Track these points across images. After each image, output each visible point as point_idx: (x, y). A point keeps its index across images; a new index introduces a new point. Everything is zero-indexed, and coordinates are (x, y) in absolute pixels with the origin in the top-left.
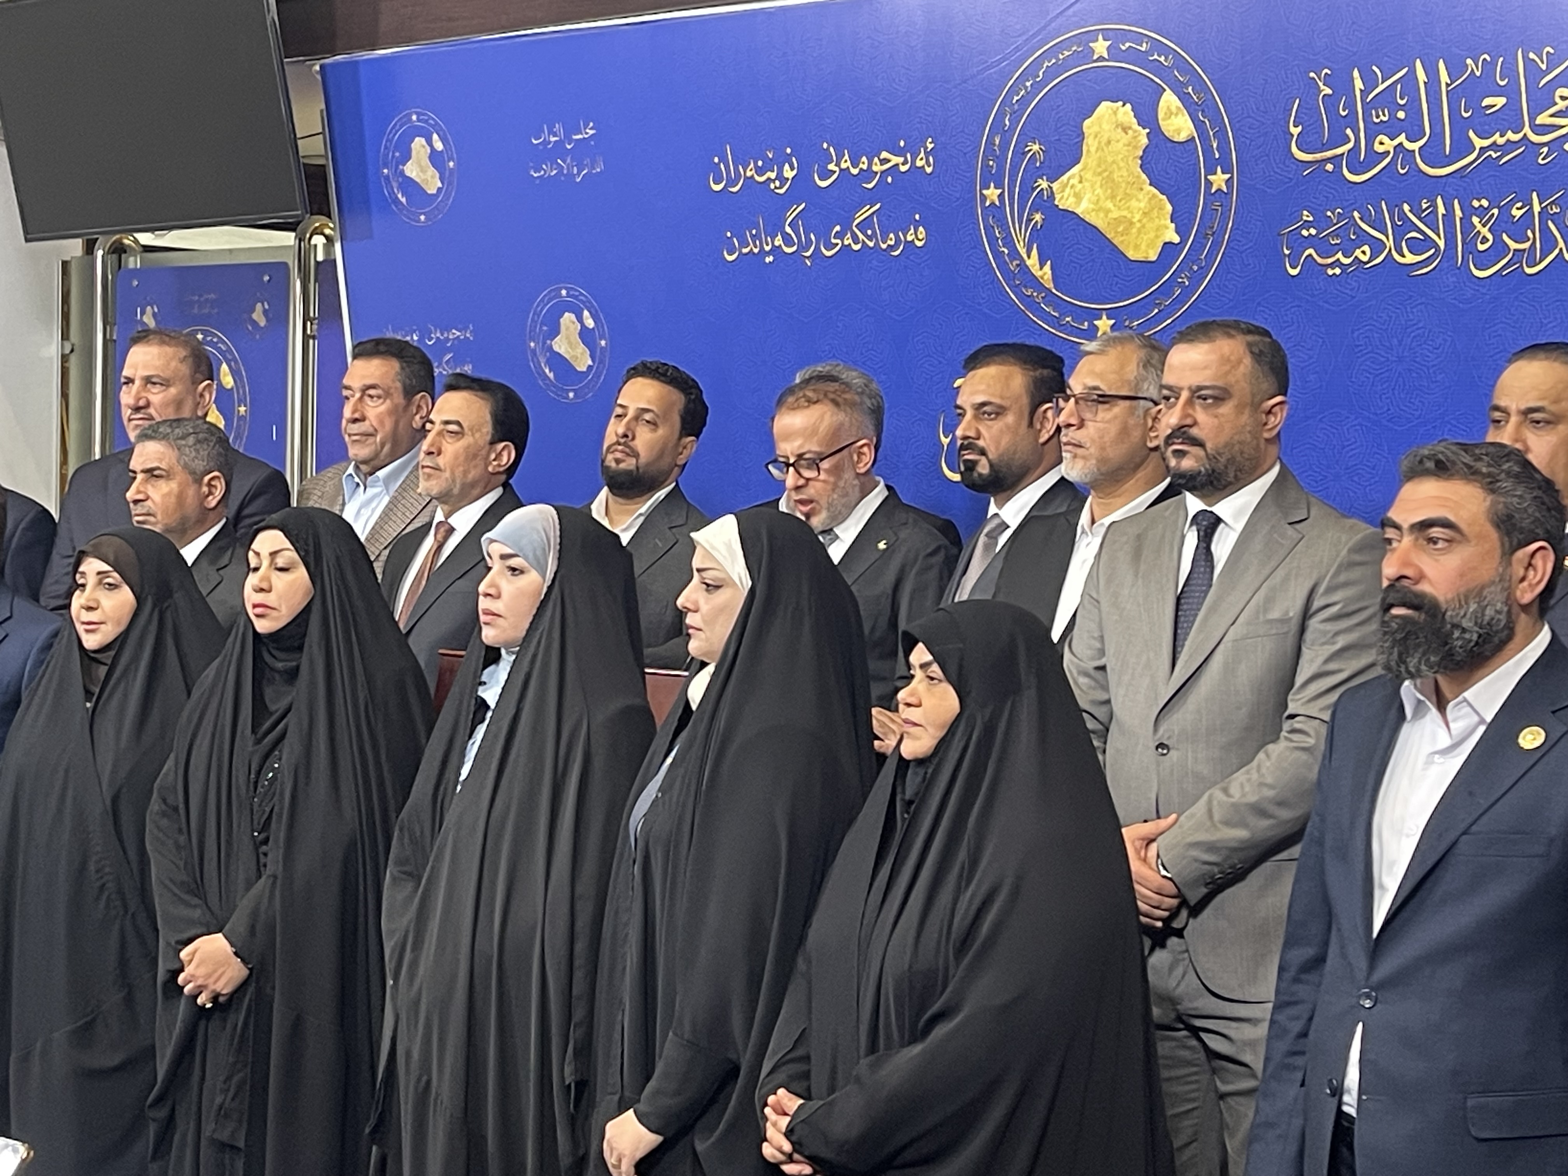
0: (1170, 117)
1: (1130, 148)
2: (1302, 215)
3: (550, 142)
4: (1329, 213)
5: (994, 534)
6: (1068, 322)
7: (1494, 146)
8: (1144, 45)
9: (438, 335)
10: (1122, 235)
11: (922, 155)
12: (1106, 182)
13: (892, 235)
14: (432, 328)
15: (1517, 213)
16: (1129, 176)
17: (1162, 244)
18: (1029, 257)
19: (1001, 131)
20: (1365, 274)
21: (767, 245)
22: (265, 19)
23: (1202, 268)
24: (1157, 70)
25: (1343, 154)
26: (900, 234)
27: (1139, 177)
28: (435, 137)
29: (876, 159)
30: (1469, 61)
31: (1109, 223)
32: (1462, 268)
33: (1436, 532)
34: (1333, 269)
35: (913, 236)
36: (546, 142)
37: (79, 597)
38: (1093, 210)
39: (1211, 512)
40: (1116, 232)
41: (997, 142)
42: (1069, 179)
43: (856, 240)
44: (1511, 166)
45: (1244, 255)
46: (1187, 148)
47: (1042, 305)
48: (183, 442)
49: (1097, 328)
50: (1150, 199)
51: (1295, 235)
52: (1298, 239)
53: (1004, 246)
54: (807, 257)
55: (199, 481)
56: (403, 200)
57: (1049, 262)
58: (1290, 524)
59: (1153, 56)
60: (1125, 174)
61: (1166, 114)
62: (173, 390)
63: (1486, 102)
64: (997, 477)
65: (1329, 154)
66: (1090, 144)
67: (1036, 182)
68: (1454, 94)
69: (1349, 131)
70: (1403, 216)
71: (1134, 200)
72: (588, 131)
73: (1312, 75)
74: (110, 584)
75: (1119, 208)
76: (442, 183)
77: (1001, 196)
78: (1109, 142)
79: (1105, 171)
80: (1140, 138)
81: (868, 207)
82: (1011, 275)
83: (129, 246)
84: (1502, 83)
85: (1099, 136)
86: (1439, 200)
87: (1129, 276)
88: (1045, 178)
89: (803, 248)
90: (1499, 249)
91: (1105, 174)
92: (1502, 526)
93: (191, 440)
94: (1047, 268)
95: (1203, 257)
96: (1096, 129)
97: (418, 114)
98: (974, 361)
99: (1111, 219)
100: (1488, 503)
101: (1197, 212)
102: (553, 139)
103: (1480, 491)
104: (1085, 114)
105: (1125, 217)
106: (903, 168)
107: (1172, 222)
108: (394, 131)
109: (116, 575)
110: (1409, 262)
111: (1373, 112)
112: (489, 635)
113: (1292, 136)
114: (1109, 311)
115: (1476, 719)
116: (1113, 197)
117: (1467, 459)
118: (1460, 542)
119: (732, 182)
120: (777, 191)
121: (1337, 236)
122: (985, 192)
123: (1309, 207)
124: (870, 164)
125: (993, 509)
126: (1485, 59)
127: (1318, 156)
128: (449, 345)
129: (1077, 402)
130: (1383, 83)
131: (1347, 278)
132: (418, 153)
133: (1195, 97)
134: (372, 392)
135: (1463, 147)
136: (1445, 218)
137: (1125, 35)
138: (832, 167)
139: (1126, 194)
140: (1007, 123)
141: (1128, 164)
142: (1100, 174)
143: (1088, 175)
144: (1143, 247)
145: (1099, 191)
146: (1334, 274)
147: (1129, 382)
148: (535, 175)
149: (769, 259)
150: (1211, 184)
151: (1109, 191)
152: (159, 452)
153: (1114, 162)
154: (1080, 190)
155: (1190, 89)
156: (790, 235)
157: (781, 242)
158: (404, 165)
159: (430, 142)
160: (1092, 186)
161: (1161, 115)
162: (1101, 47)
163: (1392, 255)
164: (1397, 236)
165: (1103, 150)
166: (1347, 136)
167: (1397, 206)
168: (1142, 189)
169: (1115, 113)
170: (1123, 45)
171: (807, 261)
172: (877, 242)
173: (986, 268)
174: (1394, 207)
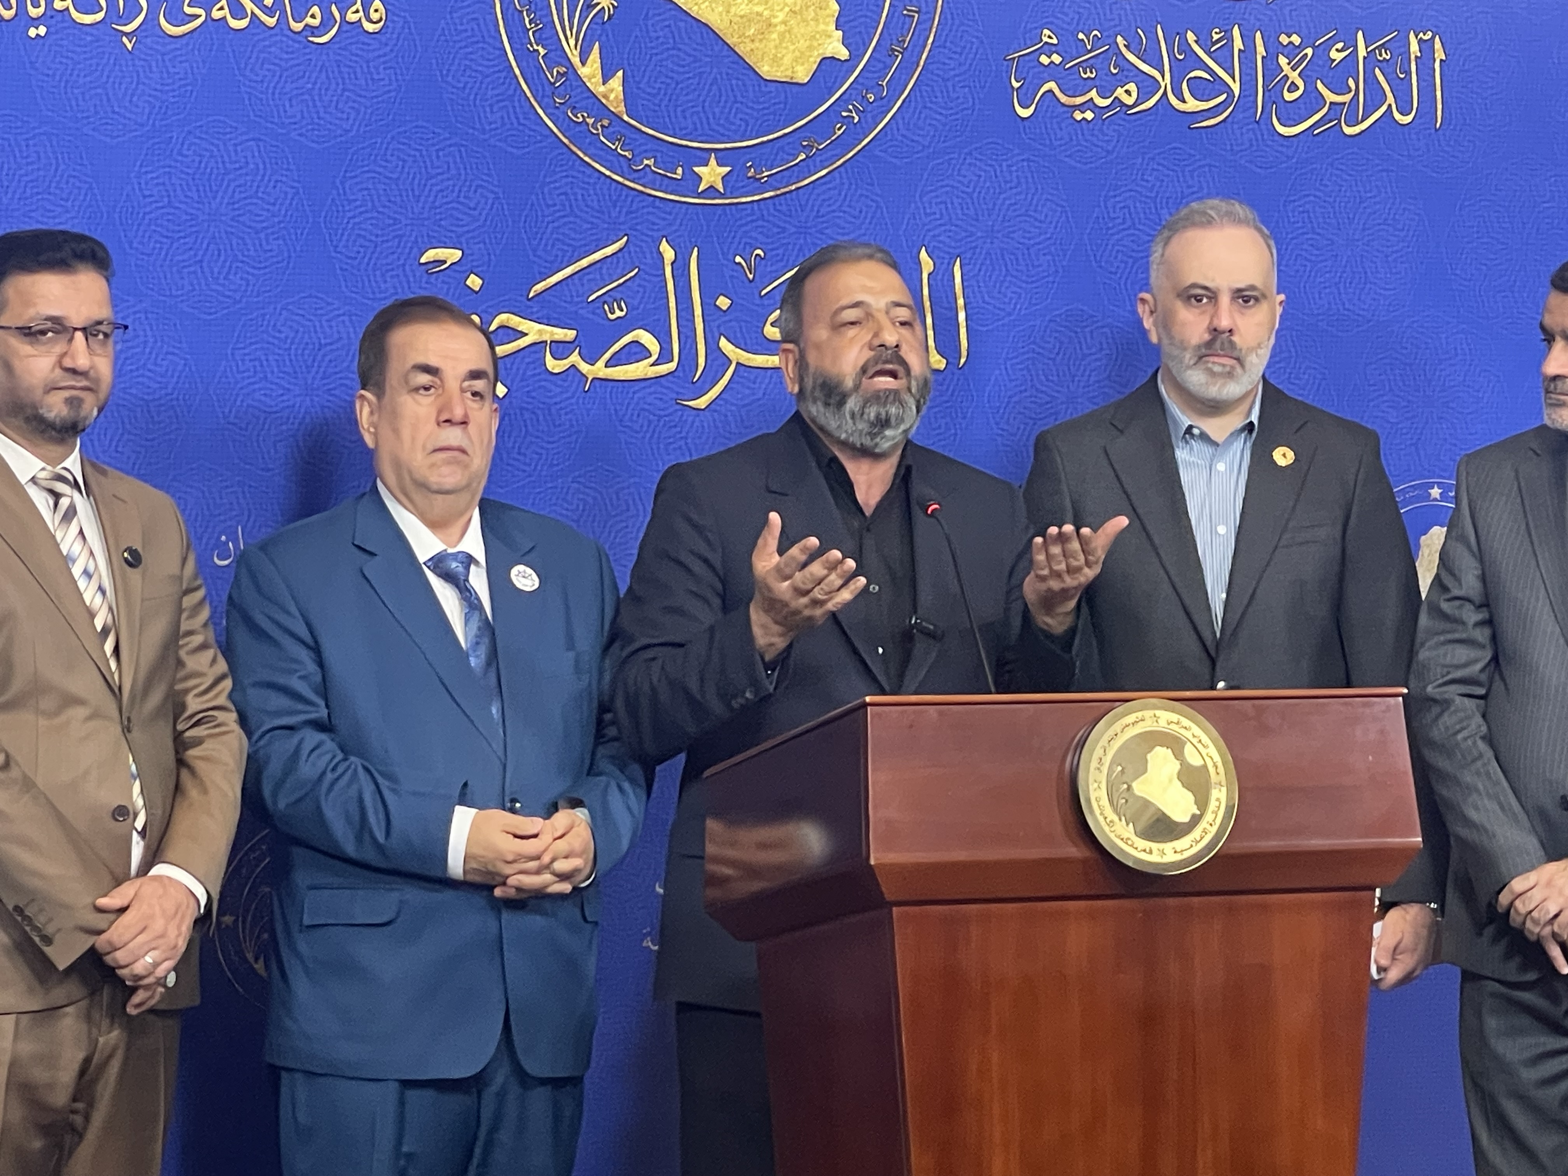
2: (1041, 34)
4: (1081, 36)
6: (647, 165)
10: (753, 41)
13: (315, 9)
15: (1337, 56)
17: (818, 60)
18: (583, 63)
20: (1129, 122)
21: (35, 6)
23: (882, 99)
26: (334, 8)
32: (1262, 122)
34: (1083, 112)
35: (361, 13)
43: (238, 11)
45: (950, 84)
47: (602, 138)
49: (701, 178)
51: (1029, 61)
52: (1034, 67)
54: (126, 34)
57: (620, 73)
70: (1186, 47)
86: (1236, 31)
87: (759, 103)
89: (121, 17)
90: (1312, 101)
94: (616, 83)
99: (735, 15)
110: (1190, 110)
114: (720, 154)
121: (1092, 67)
123: (1052, 23)
131: (1103, 125)
136: (1242, 55)
144: (787, 61)
146: (1084, 119)
149: (39, 32)
157: (68, 3)
163: (1168, 99)
164: (1176, 75)
167: (1178, 33)
171: (125, 39)
172: (283, 20)
173: (504, 74)
174: (1175, 34)
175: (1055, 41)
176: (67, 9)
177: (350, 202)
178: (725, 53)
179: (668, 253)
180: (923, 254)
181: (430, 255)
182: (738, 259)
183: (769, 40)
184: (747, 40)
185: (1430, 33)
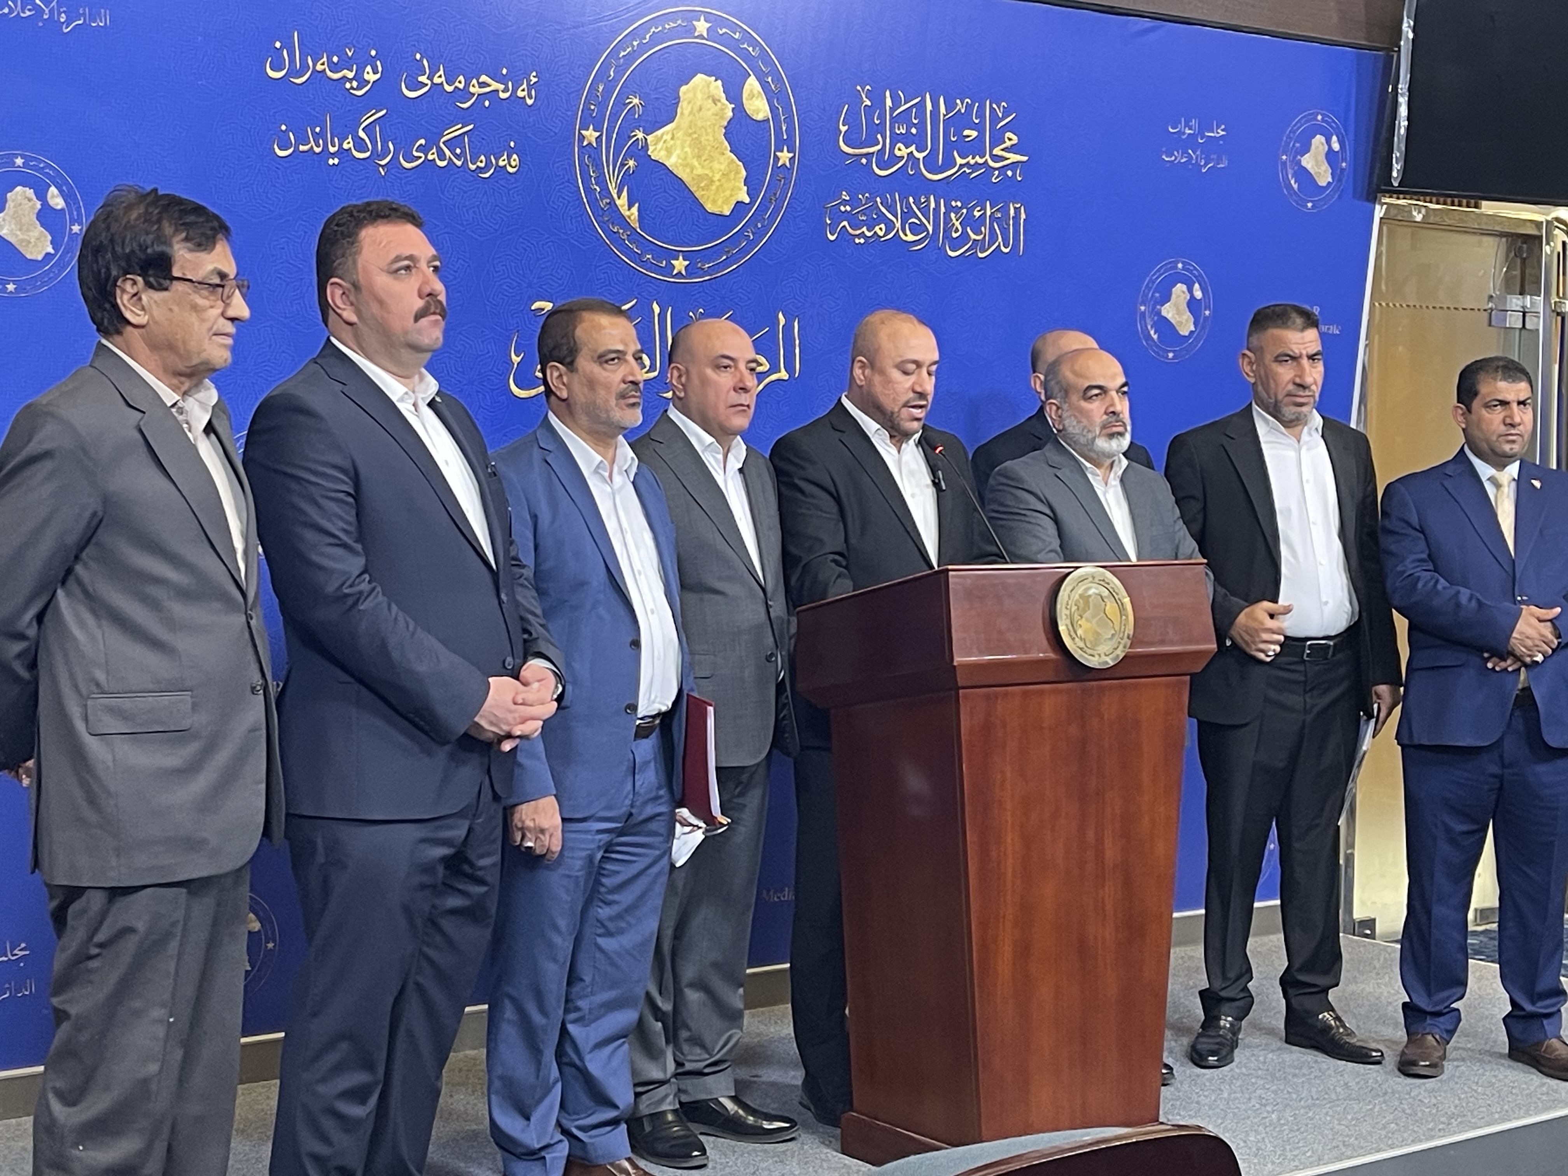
1: (717, 117)
2: (842, 194)
4: (860, 196)
7: (968, 164)
10: (703, 190)
11: (525, 86)
13: (483, 158)
15: (977, 214)
18: (619, 198)
19: (605, 80)
20: (880, 245)
21: (333, 146)
24: (747, 57)
25: (873, 153)
26: (492, 157)
27: (722, 143)
29: (474, 81)
30: (958, 101)
31: (693, 179)
32: (941, 248)
34: (859, 239)
35: (506, 162)
38: (681, 165)
41: (601, 88)
42: (662, 135)
43: (442, 156)
44: (976, 180)
49: (674, 267)
50: (729, 164)
52: (837, 212)
54: (382, 166)
57: (637, 205)
59: (743, 44)
60: (711, 139)
63: (966, 132)
65: (864, 151)
66: (684, 108)
67: (632, 132)
68: (947, 123)
69: (879, 136)
70: (908, 206)
73: (859, 88)
75: (703, 167)
78: (700, 109)
79: (695, 132)
80: (726, 111)
81: (460, 126)
84: (977, 121)
86: (932, 197)
89: (379, 156)
90: (965, 237)
91: (695, 136)
94: (635, 210)
96: (691, 95)
106: (503, 96)
110: (909, 240)
111: (897, 125)
113: (841, 132)
116: (699, 157)
119: (295, 73)
120: (352, 91)
121: (865, 214)
122: (583, 132)
123: (847, 189)
124: (467, 85)
126: (967, 102)
127: (857, 151)
130: (904, 105)
131: (868, 246)
133: (773, 86)
135: (949, 162)
136: (934, 211)
137: (724, 22)
138: (423, 79)
140: (612, 73)
141: (714, 130)
142: (690, 135)
143: (679, 134)
144: (720, 202)
145: (687, 149)
146: (860, 242)
149: (334, 161)
150: (779, 159)
151: (696, 151)
153: (702, 127)
154: (671, 146)
155: (770, 79)
156: (363, 140)
157: (351, 145)
161: (745, 96)
162: (702, 26)
163: (899, 233)
164: (903, 220)
165: (694, 115)
166: (878, 140)
168: (723, 154)
169: (708, 85)
171: (381, 169)
172: (465, 162)
173: (577, 202)
174: (904, 198)
175: (848, 198)
176: (350, 149)
177: (497, 272)
179: (656, 309)
180: (781, 316)
181: (537, 305)
182: (691, 314)
185: (1018, 205)
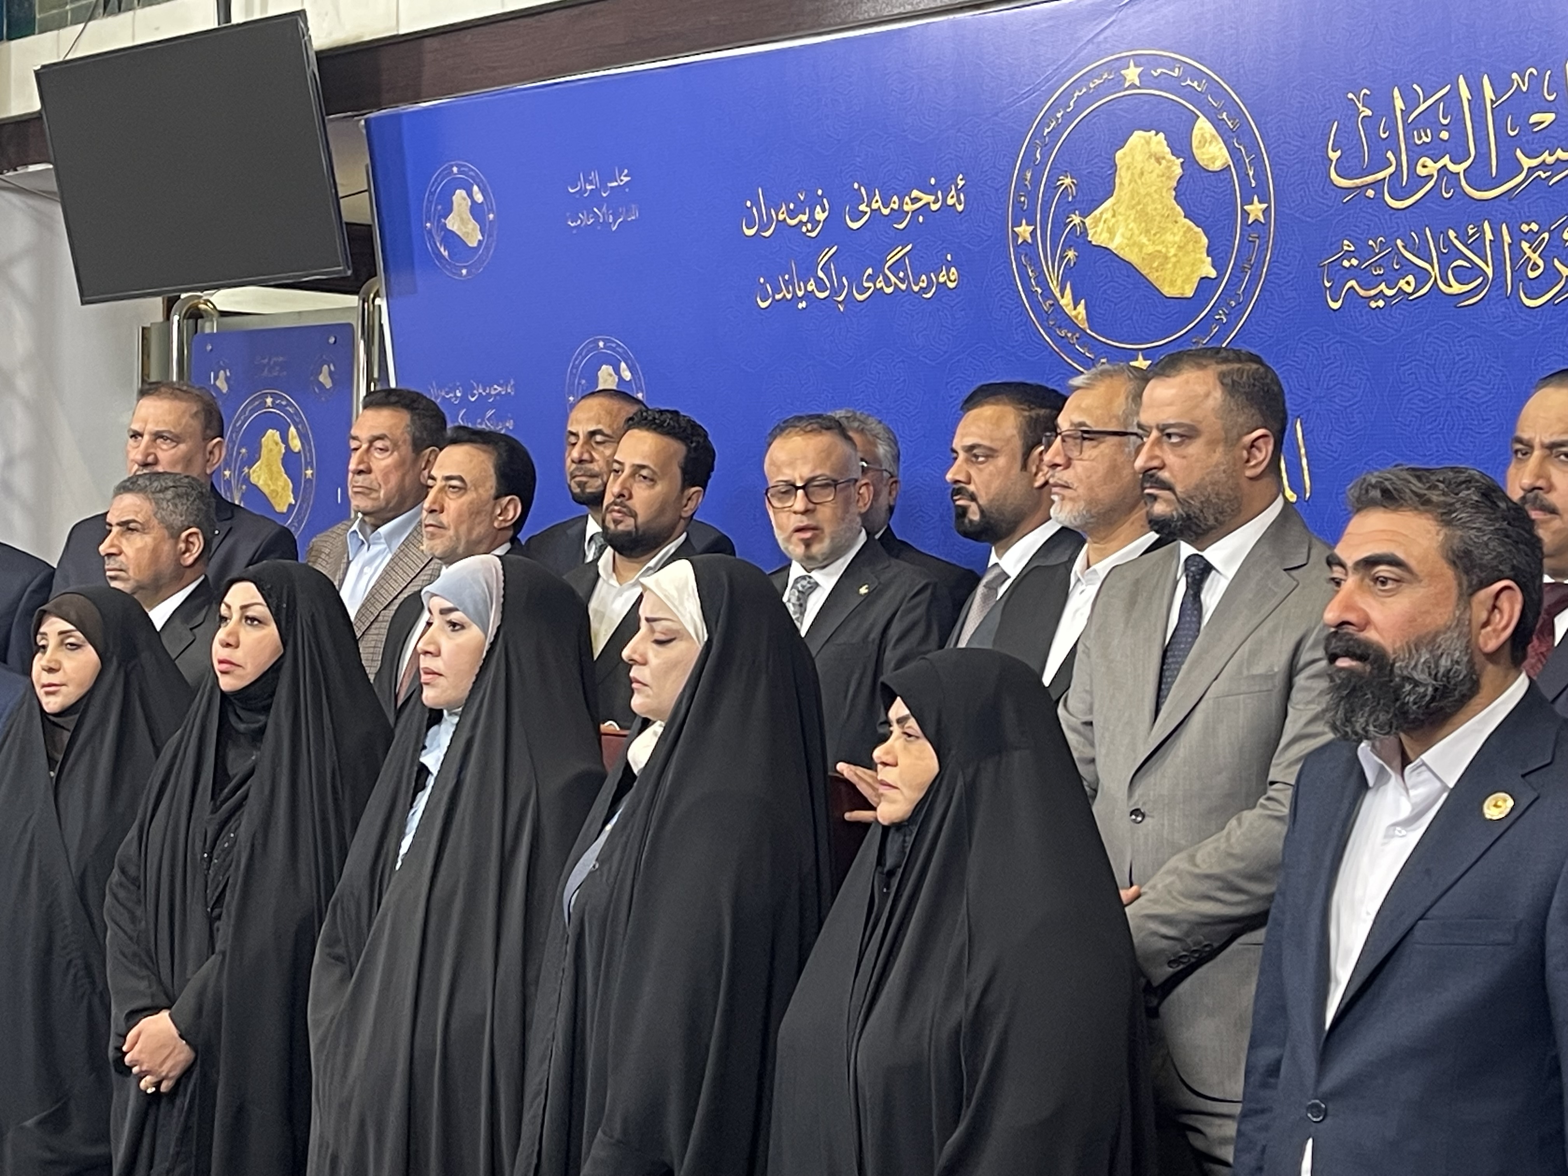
0: (1204, 146)
1: (1164, 179)
2: (1342, 244)
3: (586, 190)
4: (1371, 242)
5: (994, 585)
7: (1543, 166)
8: (1177, 70)
9: (481, 391)
10: (1157, 271)
11: (953, 192)
12: (1140, 216)
13: (924, 277)
14: (475, 385)
16: (1163, 208)
18: (1062, 297)
20: (1409, 306)
21: (800, 290)
22: (305, 72)
23: (1240, 304)
25: (1385, 179)
26: (932, 275)
27: (1173, 209)
28: (475, 188)
29: (907, 199)
30: (1515, 76)
31: (1143, 259)
32: (1512, 297)
33: (1383, 570)
34: (1376, 301)
35: (946, 277)
36: (582, 191)
37: (40, 659)
38: (1127, 245)
39: (1201, 556)
40: (1151, 268)
42: (1101, 214)
43: (888, 282)
44: (1562, 186)
45: (1283, 288)
46: (1221, 177)
47: (1077, 347)
48: (161, 495)
50: (1185, 233)
51: (1336, 265)
53: (1037, 286)
54: (840, 302)
55: (176, 537)
56: (446, 254)
57: (1083, 302)
58: (1285, 570)
59: (1186, 80)
60: (1159, 206)
61: (1200, 142)
62: (182, 447)
63: (1534, 118)
64: (988, 523)
65: (1370, 179)
66: (1123, 177)
67: (1068, 218)
68: (1499, 111)
69: (1390, 155)
70: (1448, 243)
71: (1169, 234)
72: (622, 178)
73: (1350, 96)
74: (71, 644)
75: (1154, 243)
76: (483, 236)
77: (1033, 234)
78: (1142, 174)
79: (1139, 203)
80: (1174, 168)
81: (900, 248)
82: (1044, 315)
83: (205, 311)
84: (1551, 98)
85: (1132, 167)
86: (1486, 225)
88: (1077, 212)
89: (836, 293)
90: (1551, 276)
91: (1139, 208)
92: (1458, 562)
93: (169, 494)
94: (1081, 308)
95: (1240, 292)
96: (1128, 159)
97: (457, 166)
98: (972, 401)
100: (1441, 537)
101: (1234, 244)
102: (589, 187)
103: (1431, 522)
104: (1117, 145)
105: (1160, 252)
106: (934, 207)
107: (1208, 255)
108: (436, 184)
109: (78, 634)
110: (1456, 292)
111: (1415, 133)
112: (429, 696)
113: (1332, 161)
115: (1438, 784)
116: (1148, 231)
117: (1417, 486)
118: (1410, 582)
119: (764, 227)
120: (808, 234)
121: (1380, 266)
122: (1016, 229)
123: (1350, 235)
124: (901, 205)
125: (993, 559)
126: (1531, 73)
127: (1358, 182)
128: (491, 400)
129: (1063, 441)
130: (1424, 102)
131: (1391, 310)
132: (460, 205)
133: (1229, 123)
134: (379, 444)
135: (1510, 167)
136: (1493, 244)
138: (863, 208)
139: (1160, 227)
140: (1038, 156)
142: (1133, 207)
144: (1179, 282)
145: (1132, 225)
146: (1378, 307)
147: (1117, 417)
148: (572, 225)
149: (802, 305)
150: (1249, 214)
151: (1143, 225)
152: (135, 505)
153: (1148, 194)
154: (1113, 225)
155: (1224, 116)
156: (822, 279)
157: (814, 287)
158: (445, 219)
159: (470, 195)
160: (1126, 220)
161: (1195, 143)
162: (1132, 74)
163: (1437, 285)
164: (1442, 265)
165: (1136, 182)
166: (1388, 159)
167: (1442, 232)
168: (1176, 222)
169: (1148, 143)
170: (1156, 71)
171: (840, 306)
172: (909, 285)
173: (1019, 309)
174: (1439, 233)
175: (1352, 248)
176: (813, 290)
178: (1140, 281)
183: (1166, 270)
184: (1154, 270)
